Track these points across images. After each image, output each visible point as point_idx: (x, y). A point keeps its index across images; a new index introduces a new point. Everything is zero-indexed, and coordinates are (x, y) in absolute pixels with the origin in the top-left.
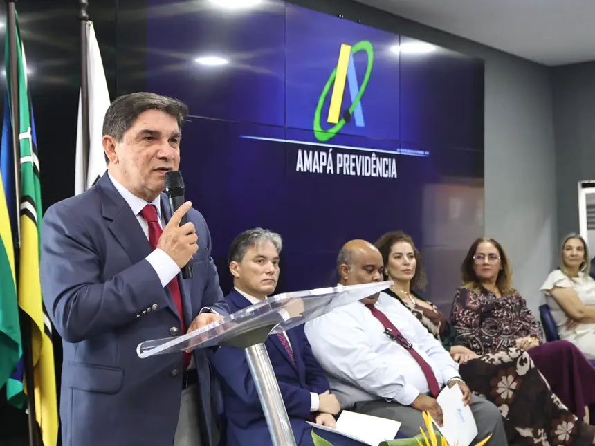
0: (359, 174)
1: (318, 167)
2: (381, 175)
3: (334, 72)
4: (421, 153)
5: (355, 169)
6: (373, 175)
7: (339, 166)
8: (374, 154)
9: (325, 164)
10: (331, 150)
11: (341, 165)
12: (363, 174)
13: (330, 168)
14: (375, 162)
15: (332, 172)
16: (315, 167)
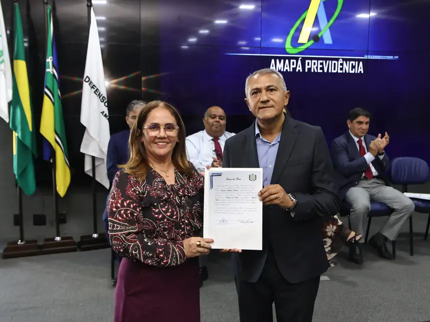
0: (326, 71)
1: (288, 68)
2: (347, 72)
3: (305, 13)
4: (391, 57)
5: (322, 68)
6: (340, 71)
7: (307, 67)
8: (341, 59)
9: (295, 66)
10: (300, 58)
11: (310, 67)
12: (330, 71)
13: (299, 68)
14: (342, 64)
15: (301, 71)
16: (285, 68)
